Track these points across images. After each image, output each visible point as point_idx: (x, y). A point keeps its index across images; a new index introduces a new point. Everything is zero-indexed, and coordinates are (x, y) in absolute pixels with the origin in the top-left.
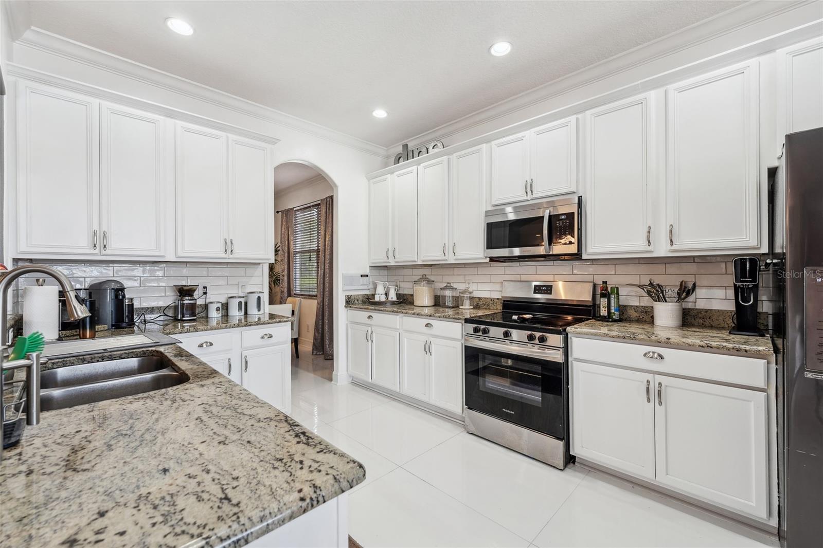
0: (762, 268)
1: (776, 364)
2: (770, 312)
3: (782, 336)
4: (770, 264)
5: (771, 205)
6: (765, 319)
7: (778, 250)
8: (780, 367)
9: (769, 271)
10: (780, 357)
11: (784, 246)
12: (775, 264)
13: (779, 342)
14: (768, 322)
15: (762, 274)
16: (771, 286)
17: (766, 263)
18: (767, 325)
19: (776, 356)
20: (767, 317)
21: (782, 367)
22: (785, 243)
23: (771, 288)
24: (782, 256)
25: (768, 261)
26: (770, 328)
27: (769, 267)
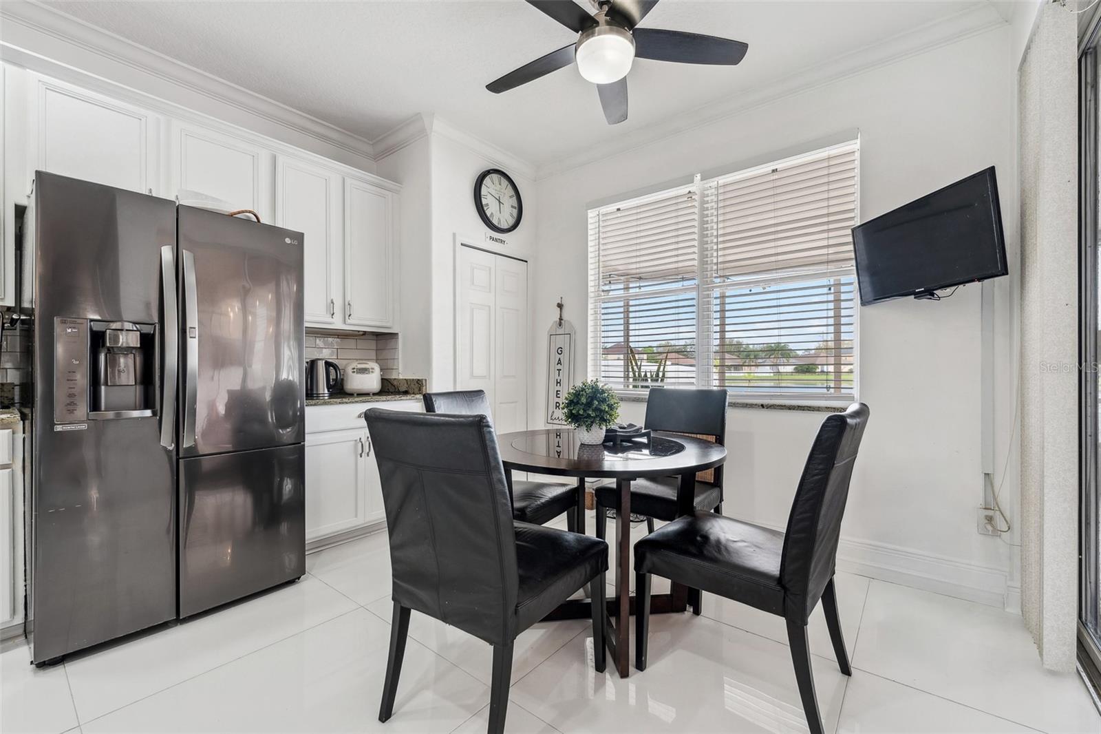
0: (6, 325)
1: (24, 433)
2: (17, 382)
3: (30, 405)
4: (17, 320)
5: (19, 252)
6: (10, 391)
7: (26, 305)
8: (28, 435)
9: (15, 329)
10: (28, 423)
11: (34, 300)
12: (23, 322)
13: (27, 411)
14: (14, 394)
15: (7, 335)
16: (18, 350)
17: (12, 319)
18: (13, 399)
19: (24, 424)
20: (13, 388)
21: (30, 435)
22: (34, 298)
23: (18, 354)
24: (30, 312)
25: (15, 316)
26: (16, 401)
27: (15, 324)
